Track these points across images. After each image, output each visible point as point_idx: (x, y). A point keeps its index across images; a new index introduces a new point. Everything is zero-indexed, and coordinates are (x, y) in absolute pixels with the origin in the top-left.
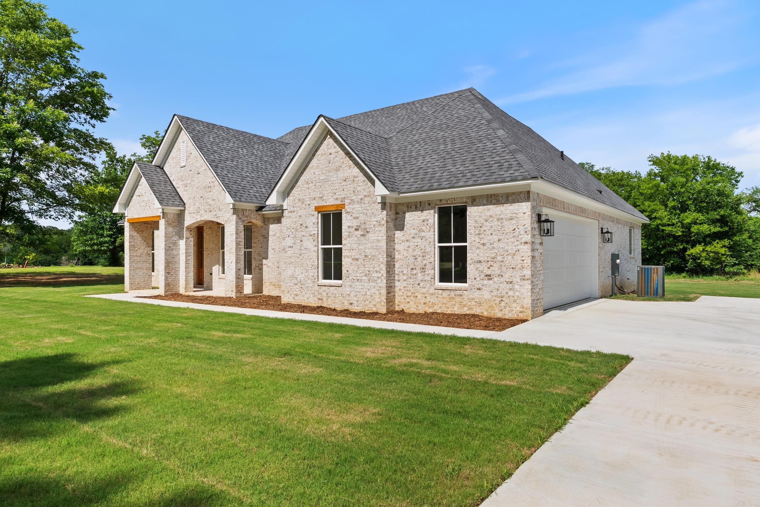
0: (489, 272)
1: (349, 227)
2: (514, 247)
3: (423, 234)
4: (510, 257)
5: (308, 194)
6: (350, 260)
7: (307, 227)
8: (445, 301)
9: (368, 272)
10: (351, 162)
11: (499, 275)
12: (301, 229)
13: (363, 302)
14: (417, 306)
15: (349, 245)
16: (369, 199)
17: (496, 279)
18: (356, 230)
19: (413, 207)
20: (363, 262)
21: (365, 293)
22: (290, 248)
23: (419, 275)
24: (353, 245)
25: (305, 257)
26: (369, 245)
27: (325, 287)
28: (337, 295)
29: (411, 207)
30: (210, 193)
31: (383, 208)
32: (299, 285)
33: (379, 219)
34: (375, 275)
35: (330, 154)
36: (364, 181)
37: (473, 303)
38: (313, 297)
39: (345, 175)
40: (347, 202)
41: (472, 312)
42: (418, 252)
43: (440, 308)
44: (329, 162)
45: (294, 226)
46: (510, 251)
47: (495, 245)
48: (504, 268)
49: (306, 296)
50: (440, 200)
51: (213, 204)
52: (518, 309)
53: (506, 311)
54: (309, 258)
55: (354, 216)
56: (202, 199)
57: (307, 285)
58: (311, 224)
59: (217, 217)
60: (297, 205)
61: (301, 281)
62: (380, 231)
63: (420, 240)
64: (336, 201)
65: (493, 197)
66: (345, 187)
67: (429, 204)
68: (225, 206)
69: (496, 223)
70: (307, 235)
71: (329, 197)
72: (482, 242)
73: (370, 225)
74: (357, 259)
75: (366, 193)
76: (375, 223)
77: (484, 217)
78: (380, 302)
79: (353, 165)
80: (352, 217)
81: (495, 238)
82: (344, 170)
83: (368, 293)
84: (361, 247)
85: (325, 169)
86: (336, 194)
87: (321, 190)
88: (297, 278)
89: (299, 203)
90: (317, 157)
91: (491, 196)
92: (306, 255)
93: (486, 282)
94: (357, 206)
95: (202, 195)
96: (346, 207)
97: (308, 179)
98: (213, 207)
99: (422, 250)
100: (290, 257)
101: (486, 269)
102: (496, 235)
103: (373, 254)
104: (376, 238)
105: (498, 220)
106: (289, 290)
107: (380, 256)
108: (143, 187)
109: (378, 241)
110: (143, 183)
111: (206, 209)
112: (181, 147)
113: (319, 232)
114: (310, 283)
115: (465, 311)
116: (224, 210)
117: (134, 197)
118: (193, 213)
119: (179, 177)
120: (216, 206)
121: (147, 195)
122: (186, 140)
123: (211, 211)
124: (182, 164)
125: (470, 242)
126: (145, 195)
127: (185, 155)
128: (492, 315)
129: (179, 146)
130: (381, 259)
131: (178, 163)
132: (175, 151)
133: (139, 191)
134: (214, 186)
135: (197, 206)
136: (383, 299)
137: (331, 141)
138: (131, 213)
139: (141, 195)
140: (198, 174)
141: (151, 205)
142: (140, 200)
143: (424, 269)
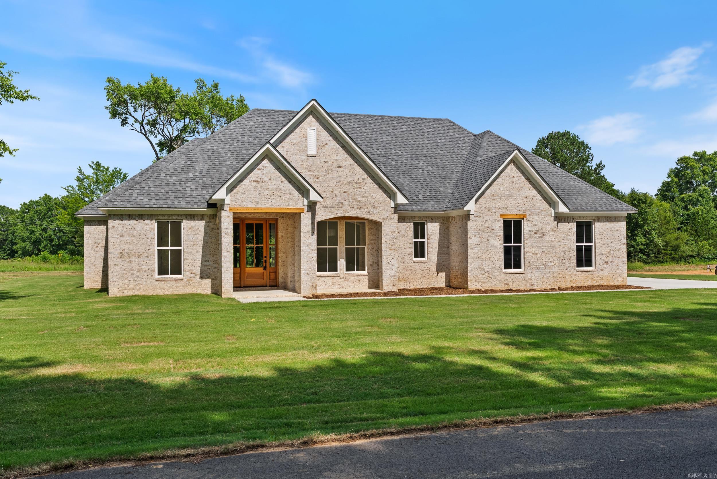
0: (607, 261)
1: (530, 231)
2: (619, 246)
3: (569, 237)
4: (617, 252)
5: (493, 204)
6: (531, 254)
7: (493, 229)
8: (583, 278)
9: (545, 263)
10: (530, 185)
11: (612, 262)
12: (487, 231)
13: (542, 283)
14: (566, 283)
15: (530, 244)
16: (545, 213)
17: (610, 264)
18: (535, 233)
19: (563, 220)
20: (541, 256)
21: (543, 277)
22: (477, 246)
24: (533, 244)
25: (491, 253)
27: (510, 275)
28: (521, 280)
29: (561, 220)
30: (360, 190)
31: (555, 220)
32: (487, 274)
34: (550, 264)
35: (514, 177)
36: (541, 200)
37: (599, 278)
38: (500, 283)
39: (527, 194)
40: (528, 213)
41: (598, 284)
42: (566, 249)
43: (580, 283)
44: (513, 183)
45: (481, 228)
46: (617, 248)
47: (610, 245)
48: (614, 258)
49: (493, 282)
51: (364, 201)
52: (621, 279)
53: (615, 281)
56: (346, 194)
57: (494, 274)
58: (497, 227)
59: (370, 214)
60: (483, 212)
61: (488, 272)
63: (567, 241)
64: (519, 212)
66: (526, 202)
67: (573, 219)
68: (382, 204)
69: (610, 232)
70: (493, 236)
71: (513, 208)
72: (603, 243)
73: (546, 230)
74: (537, 254)
75: (542, 209)
76: (549, 229)
77: (604, 229)
78: (554, 282)
79: (532, 188)
80: (532, 224)
81: (610, 241)
82: (525, 190)
83: (545, 277)
84: (539, 246)
85: (509, 187)
86: (519, 206)
87: (505, 202)
88: (484, 269)
89: (485, 211)
92: (493, 251)
93: (605, 266)
94: (536, 217)
95: (345, 190)
96: (527, 217)
98: (364, 204)
99: (568, 247)
100: (477, 253)
101: (605, 258)
102: (610, 239)
103: (548, 250)
104: (550, 239)
105: (611, 230)
106: (477, 279)
107: (554, 251)
108: (264, 172)
109: (552, 241)
110: (266, 167)
111: (352, 204)
112: (308, 134)
113: (503, 234)
114: (497, 273)
115: (595, 283)
116: (381, 208)
117: (246, 182)
118: (331, 207)
119: (305, 166)
120: (369, 203)
121: (274, 182)
122: (317, 128)
123: (360, 208)
124: (310, 153)
125: (596, 243)
126: (269, 181)
127: (316, 144)
128: (608, 284)
129: (304, 133)
130: (554, 254)
131: (302, 151)
132: (296, 136)
133: (257, 176)
134: (366, 184)
135: (338, 201)
136: (556, 279)
137: (514, 168)
138: (237, 201)
139: (262, 182)
140: (338, 167)
141: (282, 195)
142: (259, 187)
143: (569, 259)
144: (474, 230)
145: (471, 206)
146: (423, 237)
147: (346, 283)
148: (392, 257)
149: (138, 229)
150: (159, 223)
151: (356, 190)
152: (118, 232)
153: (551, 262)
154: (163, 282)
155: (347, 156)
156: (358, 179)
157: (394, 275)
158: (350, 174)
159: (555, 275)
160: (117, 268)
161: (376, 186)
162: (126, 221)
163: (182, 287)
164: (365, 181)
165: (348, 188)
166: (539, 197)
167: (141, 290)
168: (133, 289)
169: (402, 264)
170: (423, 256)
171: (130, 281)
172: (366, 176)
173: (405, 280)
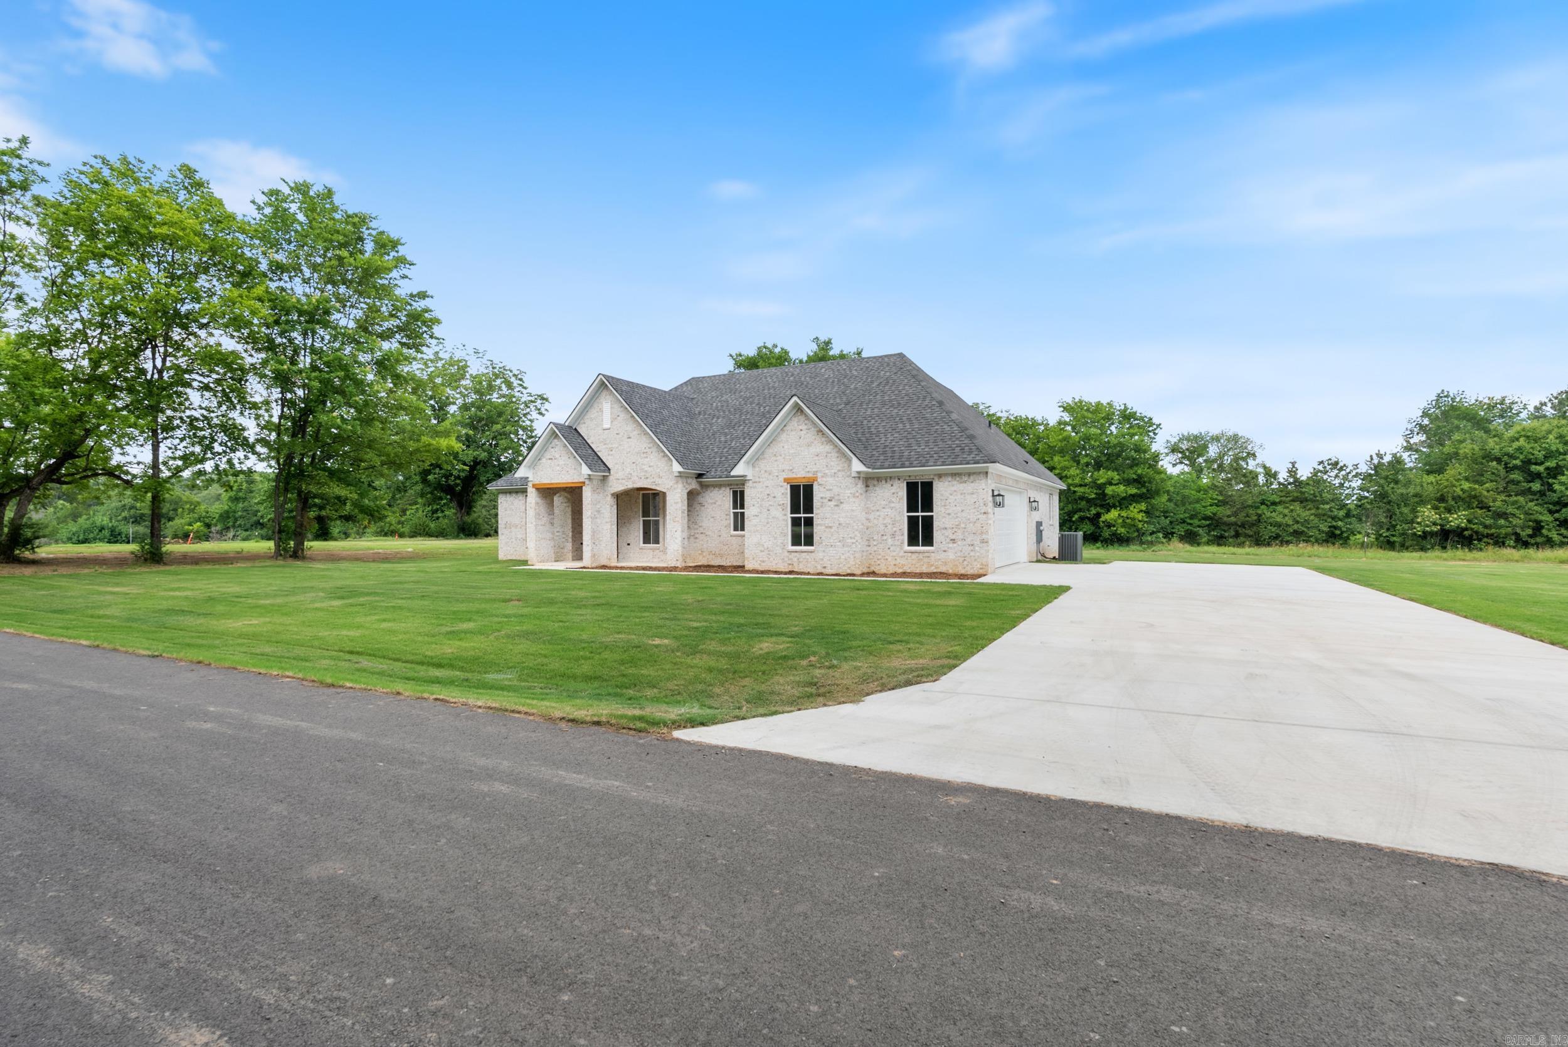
0: (953, 537)
1: (824, 498)
3: (893, 505)
5: (775, 466)
7: (775, 497)
8: (913, 562)
9: (842, 539)
10: (823, 439)
11: (962, 540)
12: (768, 499)
13: (837, 565)
14: (887, 567)
15: (823, 514)
16: (843, 473)
17: (959, 543)
18: (830, 500)
19: (884, 481)
20: (837, 530)
21: (839, 557)
22: (755, 517)
23: (891, 540)
24: (826, 514)
25: (772, 525)
26: (843, 514)
27: (796, 553)
28: (810, 560)
29: (882, 481)
30: (646, 460)
31: (859, 482)
32: (766, 552)
33: (853, 492)
34: (849, 541)
35: (802, 431)
36: (838, 457)
37: (941, 563)
38: (785, 562)
39: (817, 450)
40: (819, 475)
41: (939, 570)
42: (888, 521)
43: (909, 568)
44: (800, 438)
45: (761, 496)
46: (971, 520)
47: (959, 515)
48: (966, 534)
49: (776, 562)
50: (909, 476)
51: (650, 471)
53: (968, 568)
54: (778, 526)
55: (828, 487)
56: (634, 465)
57: (775, 552)
58: (780, 494)
59: (655, 485)
60: (763, 476)
61: (768, 548)
62: (854, 502)
63: (890, 510)
64: (809, 474)
65: (957, 475)
66: (817, 461)
67: (899, 479)
68: (668, 473)
69: (959, 497)
70: (775, 505)
71: (801, 470)
72: (947, 512)
73: (844, 496)
74: (831, 527)
75: (839, 468)
76: (849, 495)
77: (949, 492)
78: (855, 565)
80: (824, 489)
81: (960, 509)
82: (815, 445)
83: (843, 557)
84: (835, 516)
85: (795, 444)
86: (808, 467)
87: (791, 463)
88: (763, 546)
89: (766, 474)
90: (786, 432)
91: (955, 474)
92: (774, 523)
93: (951, 545)
94: (831, 479)
95: (634, 461)
96: (820, 480)
97: (776, 452)
98: (649, 474)
99: (892, 518)
100: (756, 526)
101: (950, 534)
102: (959, 506)
103: (847, 522)
104: (850, 508)
105: (961, 494)
106: (755, 556)
107: (854, 524)
108: (556, 450)
109: (853, 510)
110: (557, 445)
111: (640, 475)
112: (604, 408)
113: (789, 502)
114: (779, 550)
115: (933, 570)
116: (665, 477)
117: (544, 460)
118: (622, 479)
119: (601, 440)
120: (654, 473)
121: (563, 458)
122: (611, 402)
123: (647, 478)
124: (605, 427)
125: (939, 511)
126: (560, 458)
127: (609, 417)
128: (956, 572)
129: (600, 408)
130: (856, 527)
131: (599, 425)
132: (594, 412)
133: (551, 454)
134: (651, 453)
135: (628, 473)
137: (802, 419)
138: (538, 478)
139: (555, 459)
140: (628, 438)
141: (569, 470)
142: (553, 464)
143: (893, 535)
144: (752, 498)
145: (738, 470)
146: (742, 507)
148: (678, 529)
149: (515, 504)
151: (642, 460)
152: (504, 507)
155: (635, 425)
156: (645, 448)
158: (637, 445)
159: (857, 555)
160: (503, 537)
161: (661, 454)
164: (651, 450)
165: (636, 458)
166: (832, 453)
167: (517, 556)
168: (513, 554)
169: (719, 538)
170: (743, 529)
171: (511, 546)
172: (652, 445)
173: (721, 556)
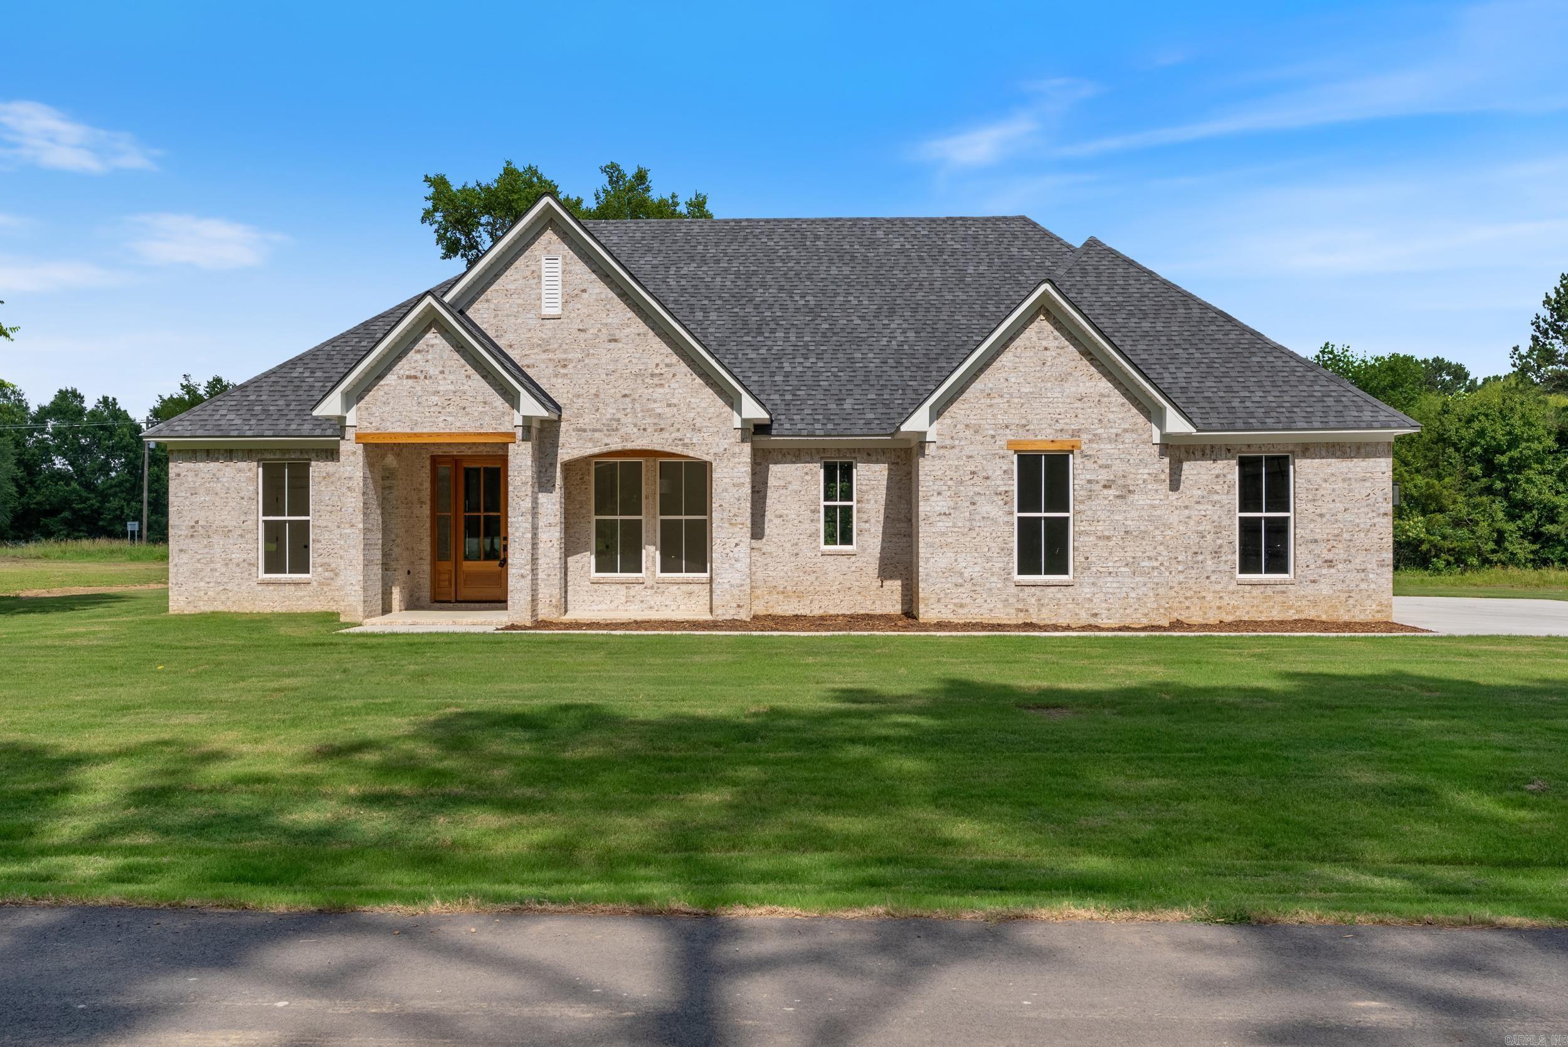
0: (1330, 556)
1: (1090, 482)
2: (1368, 521)
3: (1216, 497)
4: (1362, 535)
5: (989, 416)
6: (1092, 538)
7: (987, 478)
8: (1256, 602)
9: (1131, 560)
10: (1093, 369)
11: (1345, 561)
12: (972, 482)
13: (1121, 611)
14: (1205, 613)
15: (1089, 513)
16: (1135, 436)
17: (1340, 566)
18: (1105, 487)
19: (1198, 454)
20: (1120, 543)
21: (1125, 595)
22: (943, 517)
23: (1210, 562)
24: (1099, 513)
25: (982, 534)
26: (1134, 514)
27: (1033, 588)
28: (1063, 601)
29: (1193, 453)
30: (661, 390)
31: (1162, 454)
32: (968, 586)
33: (1155, 471)
34: (1146, 563)
35: (1046, 349)
36: (1123, 405)
37: (1304, 602)
38: (1005, 606)
39: (1082, 389)
40: (1085, 437)
41: (1303, 616)
42: (1206, 526)
43: (1248, 613)
44: (1044, 364)
45: (955, 476)
46: (1362, 526)
47: (1340, 517)
48: (1353, 551)
49: (986, 606)
50: (1249, 446)
51: (669, 415)
52: (1374, 607)
53: (1356, 612)
54: (994, 535)
55: (1100, 462)
56: (628, 400)
57: (988, 586)
58: (999, 472)
59: (684, 445)
60: (961, 435)
61: (972, 579)
62: (1157, 491)
63: (1210, 507)
64: (1059, 434)
65: (1337, 447)
66: (1079, 411)
67: (1229, 450)
68: (713, 421)
69: (1341, 485)
70: (988, 493)
71: (1043, 426)
72: (1318, 511)
73: (1135, 480)
74: (1108, 538)
75: (1127, 426)
76: (1145, 477)
77: (1322, 475)
78: (1158, 609)
79: (1097, 375)
80: (1095, 465)
81: (1341, 507)
82: (1077, 380)
83: (1133, 595)
84: (1117, 517)
85: (1032, 374)
86: (1060, 421)
87: (1022, 411)
88: (961, 574)
89: (967, 432)
90: (1013, 350)
91: (1333, 445)
92: (985, 529)
93: (1324, 571)
94: (1108, 446)
95: (626, 392)
96: (1083, 448)
97: (991, 389)
98: (669, 422)
99: (1213, 522)
100: (943, 534)
101: (1325, 551)
102: (1340, 502)
103: (1142, 528)
104: (1149, 502)
105: (1344, 480)
106: (942, 595)
107: (1157, 532)
108: (429, 357)
109: (1153, 507)
110: (432, 346)
111: (642, 423)
112: (544, 270)
113: (1015, 488)
114: (996, 582)
115: (1292, 615)
116: (711, 430)
117: (390, 379)
118: (594, 430)
119: (535, 340)
120: (681, 420)
121: (451, 377)
122: (564, 257)
123: (661, 430)
124: (546, 311)
125: (1298, 510)
126: (440, 377)
127: (560, 292)
128: (1334, 618)
129: (533, 268)
130: (1160, 538)
131: (529, 307)
132: (517, 277)
133: (413, 365)
134: (674, 375)
135: (608, 416)
136: (1163, 602)
137: (1048, 326)
138: (373, 419)
139: (425, 377)
140: (610, 341)
141: (468, 404)
142: (418, 388)
143: (1216, 553)
144: (936, 479)
145: (918, 422)
146: (847, 495)
147: (659, 599)
148: (736, 541)
149: (225, 480)
150: (265, 467)
151: (651, 390)
152: (186, 485)
153: (1150, 558)
154: (271, 588)
155: (631, 314)
156: (657, 365)
157: (739, 582)
158: (638, 355)
159: (1161, 591)
160: (185, 558)
161: (699, 381)
162: (201, 465)
163: (308, 598)
164: (673, 370)
165: (632, 386)
166: (1117, 397)
167: (229, 603)
168: (215, 600)
169: (793, 559)
170: (847, 539)
171: (208, 583)
172: (675, 358)
173: (800, 596)
